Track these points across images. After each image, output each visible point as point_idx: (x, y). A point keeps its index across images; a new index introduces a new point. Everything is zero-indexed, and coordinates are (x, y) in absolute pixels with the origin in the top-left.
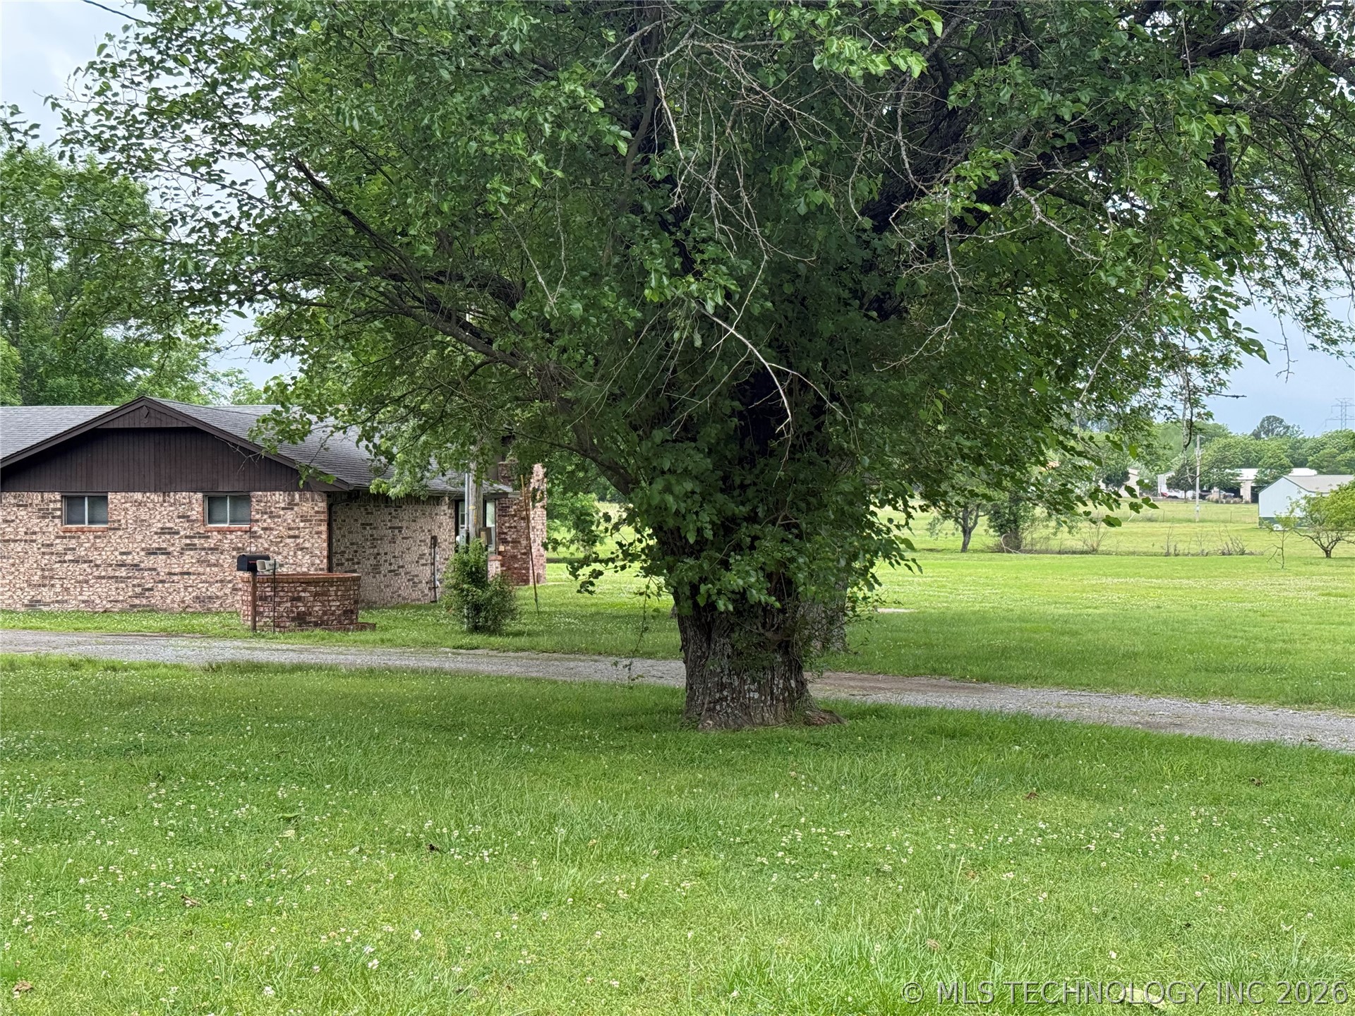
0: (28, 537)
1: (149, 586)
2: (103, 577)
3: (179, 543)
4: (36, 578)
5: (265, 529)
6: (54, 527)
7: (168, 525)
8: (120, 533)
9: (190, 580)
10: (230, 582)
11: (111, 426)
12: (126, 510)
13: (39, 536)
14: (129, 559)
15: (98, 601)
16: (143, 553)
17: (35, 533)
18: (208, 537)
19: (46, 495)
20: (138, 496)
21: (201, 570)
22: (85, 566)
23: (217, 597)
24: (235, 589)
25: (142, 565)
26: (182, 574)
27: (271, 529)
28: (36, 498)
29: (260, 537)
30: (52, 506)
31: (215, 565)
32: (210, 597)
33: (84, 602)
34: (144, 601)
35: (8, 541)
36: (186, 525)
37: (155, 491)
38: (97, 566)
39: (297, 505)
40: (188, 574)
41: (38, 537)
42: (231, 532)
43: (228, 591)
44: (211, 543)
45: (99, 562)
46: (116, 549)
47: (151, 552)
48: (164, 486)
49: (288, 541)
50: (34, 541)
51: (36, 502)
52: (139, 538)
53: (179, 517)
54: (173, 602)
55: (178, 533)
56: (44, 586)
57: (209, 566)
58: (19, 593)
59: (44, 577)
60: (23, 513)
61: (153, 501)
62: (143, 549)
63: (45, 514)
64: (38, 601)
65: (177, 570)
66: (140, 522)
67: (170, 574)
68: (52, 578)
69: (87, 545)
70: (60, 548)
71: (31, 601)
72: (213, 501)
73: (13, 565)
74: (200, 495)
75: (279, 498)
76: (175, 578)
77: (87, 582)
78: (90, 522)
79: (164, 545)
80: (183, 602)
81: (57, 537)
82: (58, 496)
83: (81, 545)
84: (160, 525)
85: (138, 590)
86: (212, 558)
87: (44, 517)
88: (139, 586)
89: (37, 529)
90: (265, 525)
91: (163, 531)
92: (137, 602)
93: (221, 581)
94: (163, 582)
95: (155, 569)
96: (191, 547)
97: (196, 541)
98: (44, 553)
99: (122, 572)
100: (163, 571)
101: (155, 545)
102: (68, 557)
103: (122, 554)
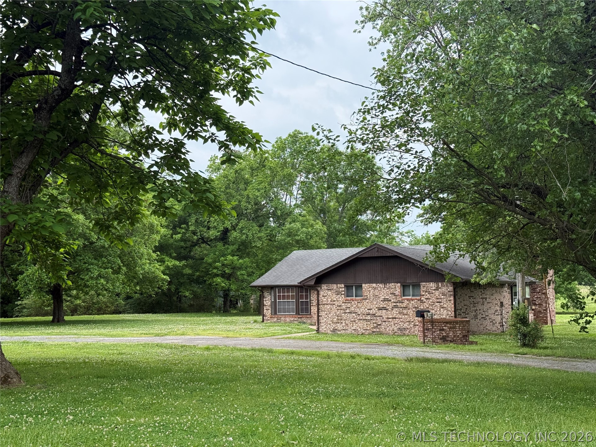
0: (332, 303)
1: (379, 323)
2: (361, 320)
3: (391, 305)
4: (335, 320)
5: (426, 299)
6: (342, 298)
7: (386, 297)
8: (368, 301)
9: (396, 321)
10: (413, 322)
11: (363, 256)
12: (370, 291)
14: (371, 312)
15: (359, 330)
16: (376, 309)
17: (334, 301)
18: (403, 302)
19: (338, 285)
20: (374, 285)
21: (400, 316)
22: (354, 314)
23: (408, 329)
24: (415, 325)
25: (377, 314)
26: (393, 318)
27: (429, 299)
28: (335, 286)
29: (425, 302)
30: (341, 289)
31: (406, 315)
32: (404, 329)
33: (354, 330)
34: (378, 330)
35: (324, 304)
36: (394, 297)
37: (381, 283)
38: (359, 315)
39: (440, 288)
40: (395, 318)
41: (335, 303)
42: (413, 300)
43: (412, 326)
44: (404, 305)
45: (359, 313)
46: (366, 308)
47: (380, 309)
48: (385, 281)
49: (437, 304)
51: (335, 288)
52: (375, 303)
53: (391, 294)
54: (389, 330)
55: (390, 301)
56: (338, 323)
57: (404, 315)
58: (329, 326)
59: (338, 319)
60: (330, 293)
61: (380, 287)
63: (338, 293)
64: (336, 329)
65: (391, 317)
66: (375, 296)
67: (388, 318)
68: (341, 320)
69: (355, 306)
70: (344, 307)
71: (333, 329)
72: (404, 287)
74: (399, 284)
75: (432, 285)
76: (390, 320)
77: (355, 321)
78: (356, 296)
79: (385, 306)
80: (393, 330)
81: (343, 303)
82: (343, 286)
83: (352, 306)
84: (383, 297)
85: (375, 325)
86: (405, 311)
87: (338, 294)
88: (375, 323)
89: (335, 299)
90: (427, 297)
91: (385, 300)
92: (375, 330)
93: (409, 322)
94: (385, 322)
95: (382, 316)
96: (396, 307)
97: (398, 304)
98: (338, 309)
99: (369, 317)
100: (385, 317)
101: (382, 306)
102: (347, 311)
103: (368, 309)
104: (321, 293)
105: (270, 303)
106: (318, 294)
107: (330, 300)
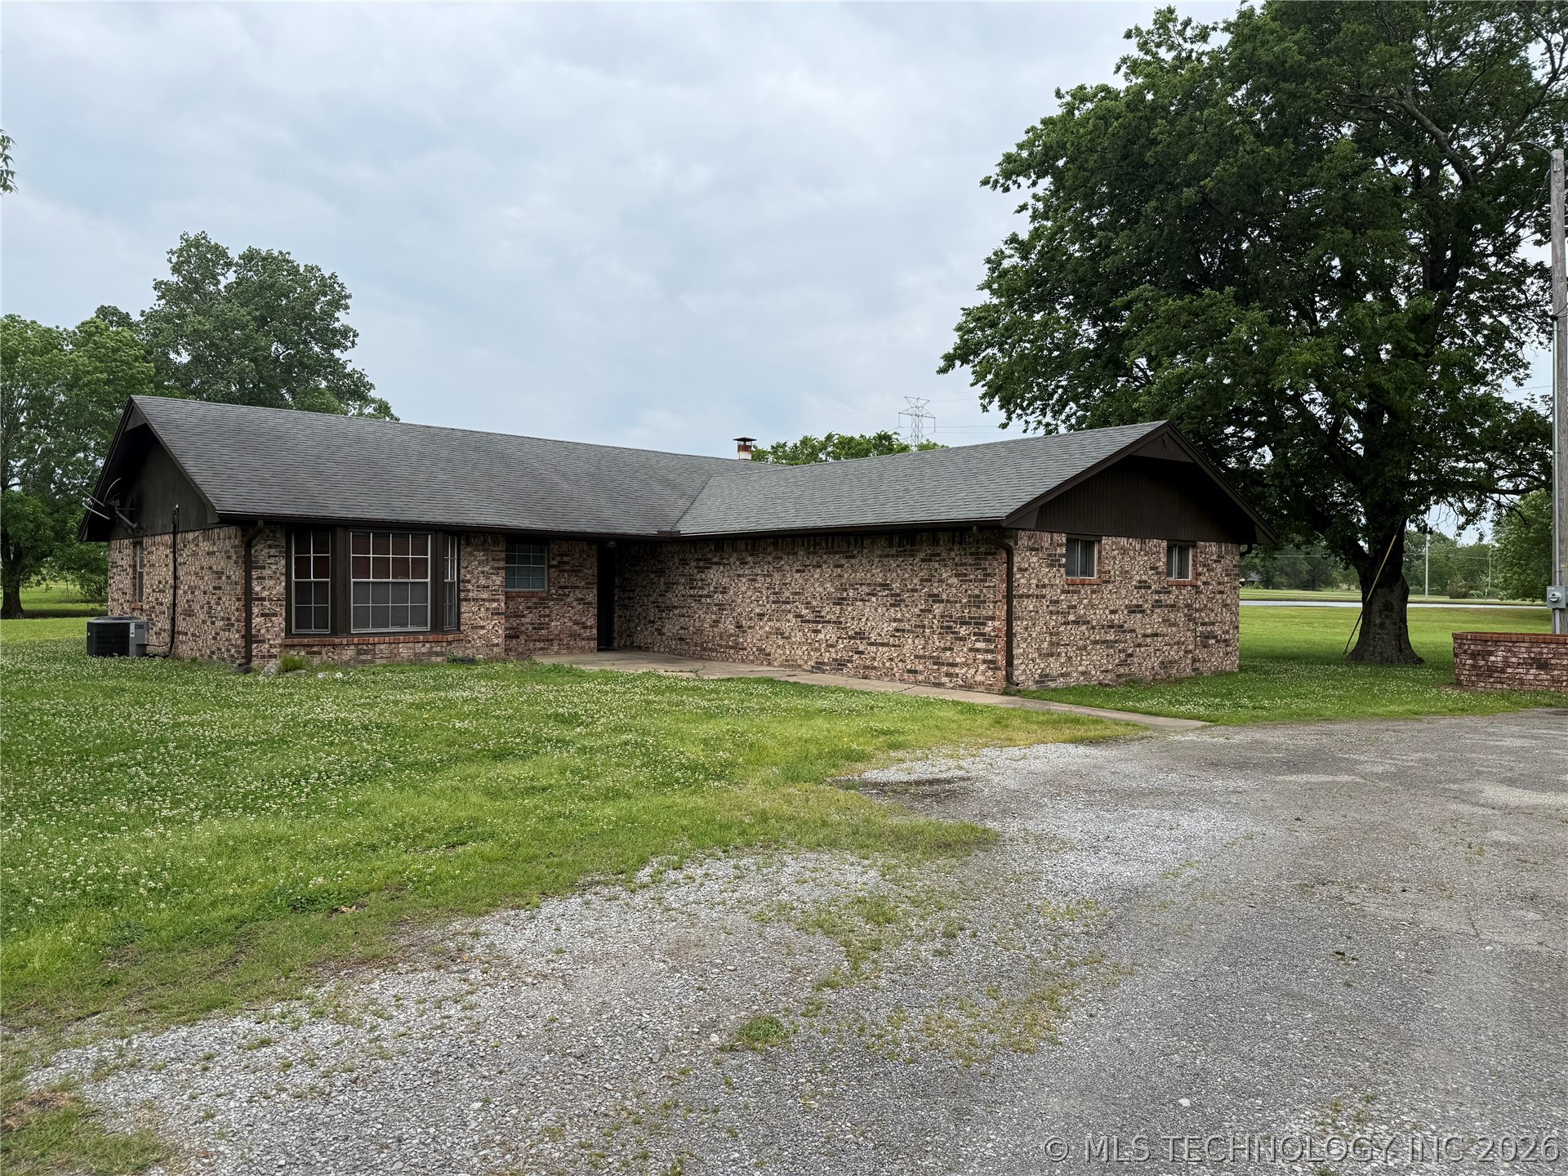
0: (1037, 592)
1: (1130, 651)
3: (1151, 599)
4: (1045, 645)
5: (1205, 583)
6: (1059, 578)
7: (1143, 578)
8: (1110, 587)
9: (1159, 642)
10: (1183, 643)
12: (1114, 558)
13: (1048, 589)
14: (1116, 618)
15: (1093, 672)
16: (1126, 612)
17: (1044, 586)
18: (1169, 592)
19: (1055, 536)
20: (1123, 541)
21: (1165, 630)
22: (1084, 627)
23: (1176, 662)
24: (1186, 652)
25: (1126, 626)
26: (1153, 635)
27: (1208, 584)
28: (1046, 539)
29: (1201, 592)
30: (1059, 550)
31: (1174, 625)
32: (1171, 662)
33: (1082, 674)
34: (1127, 670)
35: (1022, 596)
36: (1156, 578)
37: (1137, 537)
38: (1093, 628)
39: (1222, 557)
40: (1156, 635)
41: (1047, 592)
42: (1185, 586)
43: (1182, 653)
44: (1169, 599)
45: (1095, 623)
46: (1107, 607)
47: (1134, 610)
48: (1140, 532)
49: (1218, 596)
50: (1043, 597)
51: (1046, 545)
52: (1124, 592)
53: (1152, 569)
54: (1147, 669)
55: (1150, 587)
56: (1052, 656)
57: (1170, 626)
58: (1031, 666)
59: (1051, 644)
60: (1034, 559)
61: (1135, 549)
62: (1126, 607)
63: (1052, 561)
64: (1047, 676)
65: (1150, 631)
66: (1124, 574)
67: (1145, 636)
68: (1058, 644)
69: (1085, 601)
70: (1065, 606)
71: (1041, 676)
73: (1026, 629)
74: (1165, 544)
75: (1213, 548)
76: (1149, 640)
77: (1085, 648)
79: (1141, 602)
80: (1153, 668)
81: (1063, 592)
82: (1064, 539)
83: (1081, 602)
84: (1138, 578)
85: (1123, 656)
86: (1172, 617)
87: (1051, 566)
88: (1124, 651)
89: (1047, 581)
90: (1204, 579)
91: (1143, 585)
92: (1122, 671)
93: (1178, 643)
94: (1139, 645)
95: (1134, 631)
96: (1158, 604)
97: (1162, 597)
98: (1051, 613)
99: (1111, 637)
100: (1140, 632)
101: (1135, 602)
102: (1071, 618)
103: (1113, 612)
104: (1016, 559)
105: (281, 588)
106: (1010, 563)
107: (1034, 581)
